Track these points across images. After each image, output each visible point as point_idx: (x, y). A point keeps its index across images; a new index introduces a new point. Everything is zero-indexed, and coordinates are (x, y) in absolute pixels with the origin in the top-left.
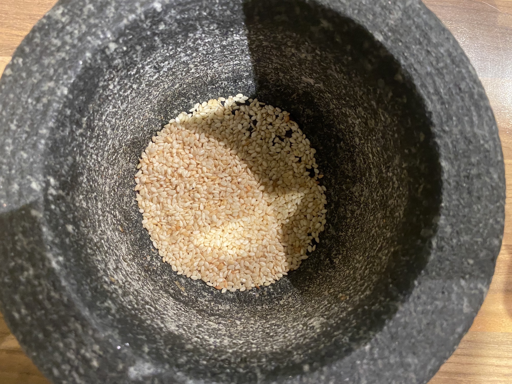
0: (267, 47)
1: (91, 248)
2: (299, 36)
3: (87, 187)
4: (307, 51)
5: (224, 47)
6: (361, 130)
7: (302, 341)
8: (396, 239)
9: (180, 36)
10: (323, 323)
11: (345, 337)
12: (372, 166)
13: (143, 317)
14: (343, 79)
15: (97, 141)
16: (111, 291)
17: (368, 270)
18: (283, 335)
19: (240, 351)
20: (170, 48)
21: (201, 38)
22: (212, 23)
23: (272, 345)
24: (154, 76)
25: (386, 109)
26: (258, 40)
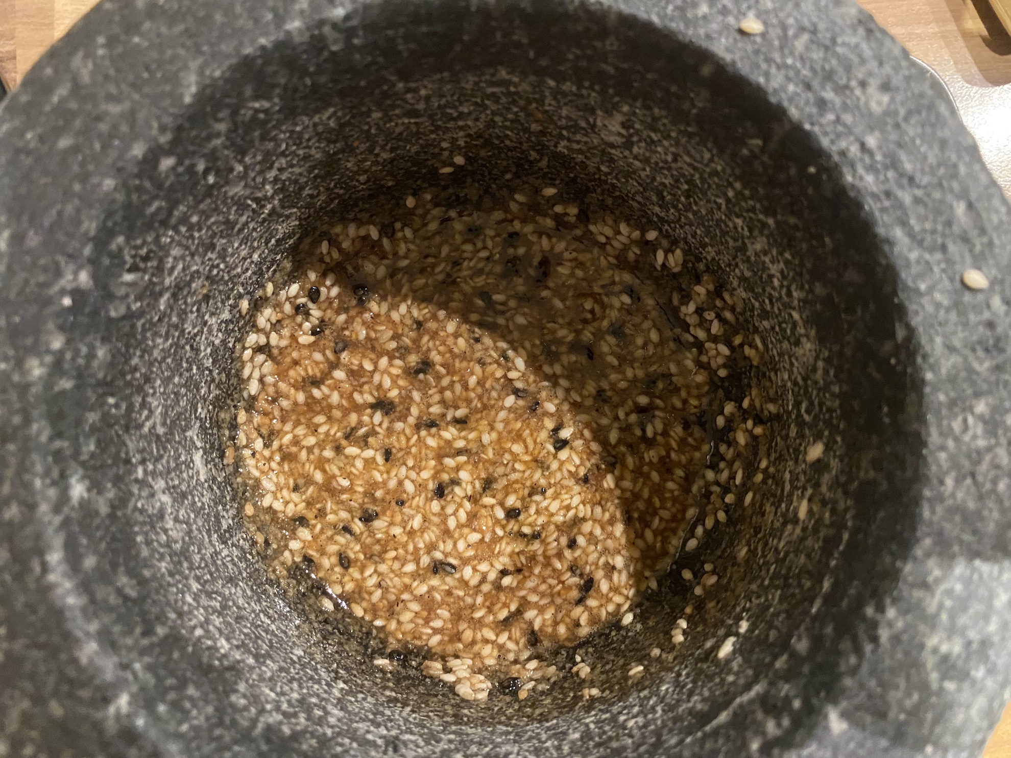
0: (198, 579)
1: (800, 586)
2: (136, 529)
3: (703, 687)
4: (152, 495)
5: (257, 657)
6: (223, 302)
7: (665, 121)
8: (377, 92)
9: (305, 747)
10: (606, 112)
11: (608, 48)
12: (273, 241)
13: (837, 403)
14: (155, 393)
15: (610, 739)
16: (840, 490)
17: (461, 109)
18: (673, 165)
19: (758, 206)
20: (339, 749)
21: (278, 709)
22: (233, 706)
23: (707, 165)
24: (412, 742)
25: (160, 269)
26: (198, 603)
